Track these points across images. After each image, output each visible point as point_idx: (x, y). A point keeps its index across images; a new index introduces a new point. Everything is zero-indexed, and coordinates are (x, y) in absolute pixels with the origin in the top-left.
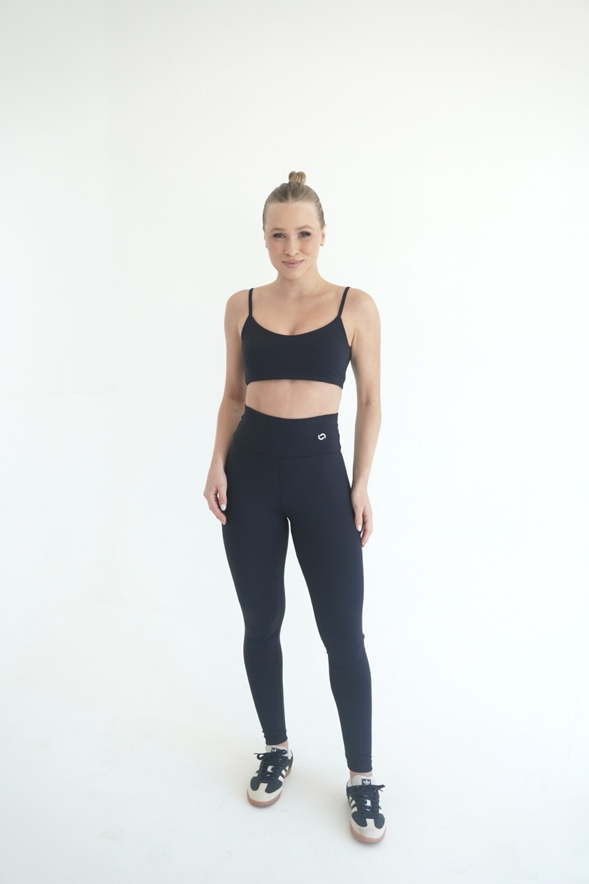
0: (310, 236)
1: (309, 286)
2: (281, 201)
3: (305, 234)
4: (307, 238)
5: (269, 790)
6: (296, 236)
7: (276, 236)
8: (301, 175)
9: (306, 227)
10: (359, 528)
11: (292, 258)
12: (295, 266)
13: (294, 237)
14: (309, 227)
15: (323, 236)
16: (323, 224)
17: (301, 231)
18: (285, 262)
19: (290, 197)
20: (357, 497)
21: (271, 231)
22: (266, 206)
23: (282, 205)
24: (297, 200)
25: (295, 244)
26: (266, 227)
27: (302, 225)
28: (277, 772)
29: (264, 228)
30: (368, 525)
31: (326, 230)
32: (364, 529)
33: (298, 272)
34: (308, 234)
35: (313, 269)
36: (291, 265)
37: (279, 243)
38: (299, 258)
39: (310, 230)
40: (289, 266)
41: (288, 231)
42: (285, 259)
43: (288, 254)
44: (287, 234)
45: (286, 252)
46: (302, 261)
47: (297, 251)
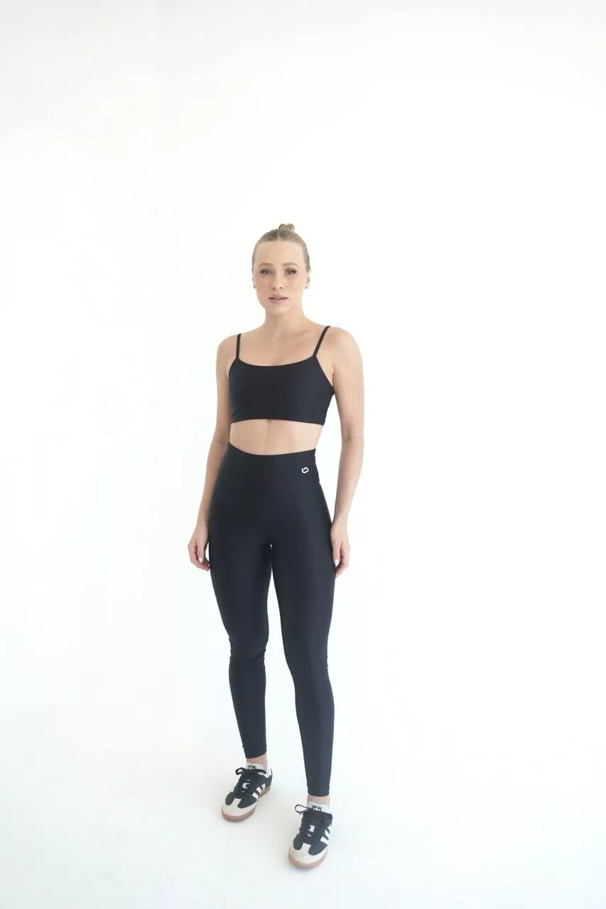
0: (295, 274)
1: (294, 324)
2: (270, 240)
3: (291, 272)
4: (293, 275)
5: (241, 806)
6: (283, 272)
7: (263, 272)
8: (291, 226)
9: (290, 264)
10: (337, 563)
11: (276, 293)
12: (280, 302)
13: (280, 272)
14: (295, 264)
15: (309, 280)
16: (308, 268)
17: (288, 267)
18: (272, 299)
19: (279, 237)
20: (336, 533)
21: (260, 266)
23: (270, 243)
24: (284, 240)
25: (281, 280)
27: (287, 261)
28: (252, 788)
30: (345, 561)
31: (312, 275)
32: (341, 563)
34: (294, 272)
35: (297, 308)
36: (277, 301)
37: (266, 280)
38: (283, 294)
39: (295, 268)
40: (275, 303)
41: (274, 267)
42: (271, 294)
43: (274, 288)
44: (273, 270)
45: (272, 287)
46: (286, 298)
47: (283, 286)
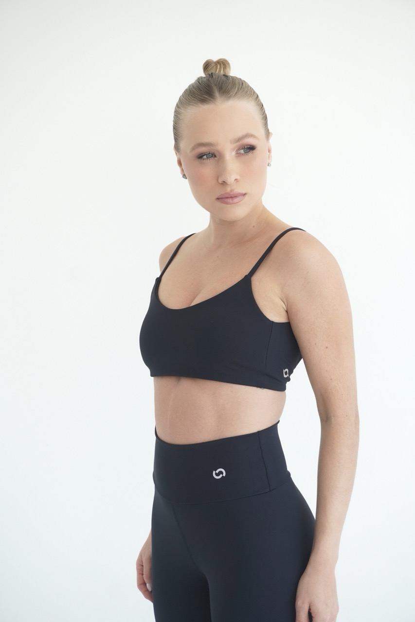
0: (254, 151)
2: (203, 101)
3: (247, 149)
4: (251, 154)
6: (234, 153)
7: (200, 157)
8: (223, 63)
9: (248, 136)
11: (228, 189)
12: (236, 200)
13: (229, 155)
14: (252, 136)
15: (270, 151)
16: (268, 134)
17: (240, 143)
19: (217, 94)
21: (194, 149)
22: (176, 112)
23: (205, 108)
24: (229, 98)
25: (233, 166)
26: (182, 145)
27: (240, 134)
29: (177, 148)
33: (239, 211)
34: (251, 148)
36: (230, 200)
37: (208, 168)
38: (239, 190)
39: (251, 141)
40: (227, 203)
41: (219, 148)
42: (219, 192)
43: (224, 183)
44: (219, 152)
45: (220, 181)
46: (245, 194)
47: (238, 177)
